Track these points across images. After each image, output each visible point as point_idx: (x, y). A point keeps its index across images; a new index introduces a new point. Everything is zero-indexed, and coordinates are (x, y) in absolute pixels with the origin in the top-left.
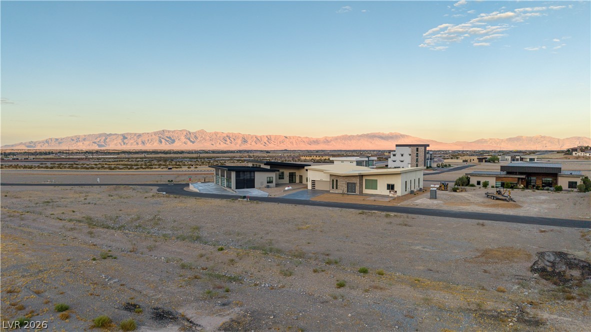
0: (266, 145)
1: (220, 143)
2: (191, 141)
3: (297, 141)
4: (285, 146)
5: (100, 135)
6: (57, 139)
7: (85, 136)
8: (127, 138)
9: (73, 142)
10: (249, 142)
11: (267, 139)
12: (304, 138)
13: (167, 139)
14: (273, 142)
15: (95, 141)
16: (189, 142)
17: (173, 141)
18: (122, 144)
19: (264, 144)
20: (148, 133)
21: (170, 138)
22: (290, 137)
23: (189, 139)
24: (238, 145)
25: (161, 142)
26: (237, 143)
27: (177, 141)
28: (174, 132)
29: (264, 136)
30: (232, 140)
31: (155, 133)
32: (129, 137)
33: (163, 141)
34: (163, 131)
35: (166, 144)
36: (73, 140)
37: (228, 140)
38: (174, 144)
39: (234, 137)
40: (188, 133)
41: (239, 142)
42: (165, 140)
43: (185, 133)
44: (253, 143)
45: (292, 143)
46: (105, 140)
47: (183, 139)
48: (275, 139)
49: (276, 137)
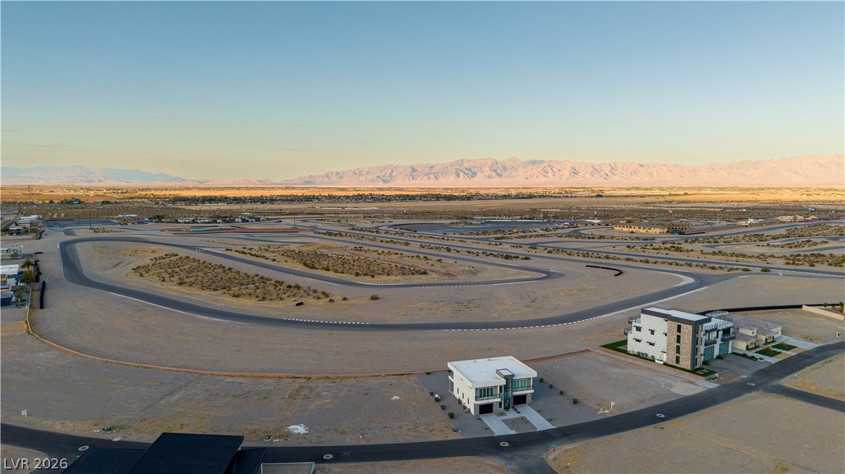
0: (607, 178)
1: (537, 176)
2: (498, 174)
3: (659, 171)
4: (639, 179)
5: (386, 168)
6: (338, 173)
7: (369, 168)
8: (416, 171)
9: (356, 176)
10: (582, 174)
11: (609, 168)
12: (671, 165)
13: (467, 172)
14: (618, 173)
15: (381, 174)
16: (494, 174)
17: (475, 174)
18: (411, 179)
19: (605, 176)
20: (442, 164)
21: (469, 170)
22: (647, 165)
23: (495, 171)
24: (564, 179)
25: (458, 175)
26: (563, 176)
27: (478, 174)
28: (474, 161)
29: (605, 164)
30: (556, 171)
31: (451, 165)
32: (419, 170)
33: (461, 174)
34: (462, 160)
35: (465, 178)
36: (355, 174)
37: (549, 171)
38: (476, 179)
39: (559, 167)
40: (494, 163)
41: (566, 174)
42: (464, 173)
43: (490, 163)
44: (588, 175)
45: (651, 174)
46: (391, 174)
47: (487, 171)
48: (623, 169)
49: (625, 166)
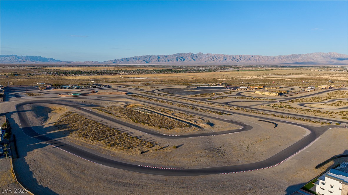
0: (238, 61)
1: (210, 61)
2: (194, 60)
3: (259, 59)
4: (251, 62)
5: (147, 56)
6: (127, 59)
7: (140, 57)
8: (160, 58)
9: (134, 60)
10: (228, 60)
11: (239, 57)
12: (264, 56)
13: (181, 58)
14: (243, 59)
15: (145, 59)
16: (193, 60)
17: (184, 59)
18: (158, 61)
20: (171, 55)
22: (255, 56)
23: (193, 58)
24: (221, 62)
25: (177, 60)
26: (220, 60)
28: (184, 54)
29: (237, 56)
30: (218, 58)
31: (175, 55)
32: (161, 57)
33: (179, 59)
34: (179, 53)
35: (180, 61)
36: (134, 59)
37: (215, 58)
38: (185, 61)
39: (219, 57)
40: (192, 55)
41: (222, 59)
42: (180, 59)
43: (190, 55)
44: (230, 60)
45: (256, 60)
46: (149, 59)
47: (190, 58)
48: (245, 58)
49: (246, 57)
